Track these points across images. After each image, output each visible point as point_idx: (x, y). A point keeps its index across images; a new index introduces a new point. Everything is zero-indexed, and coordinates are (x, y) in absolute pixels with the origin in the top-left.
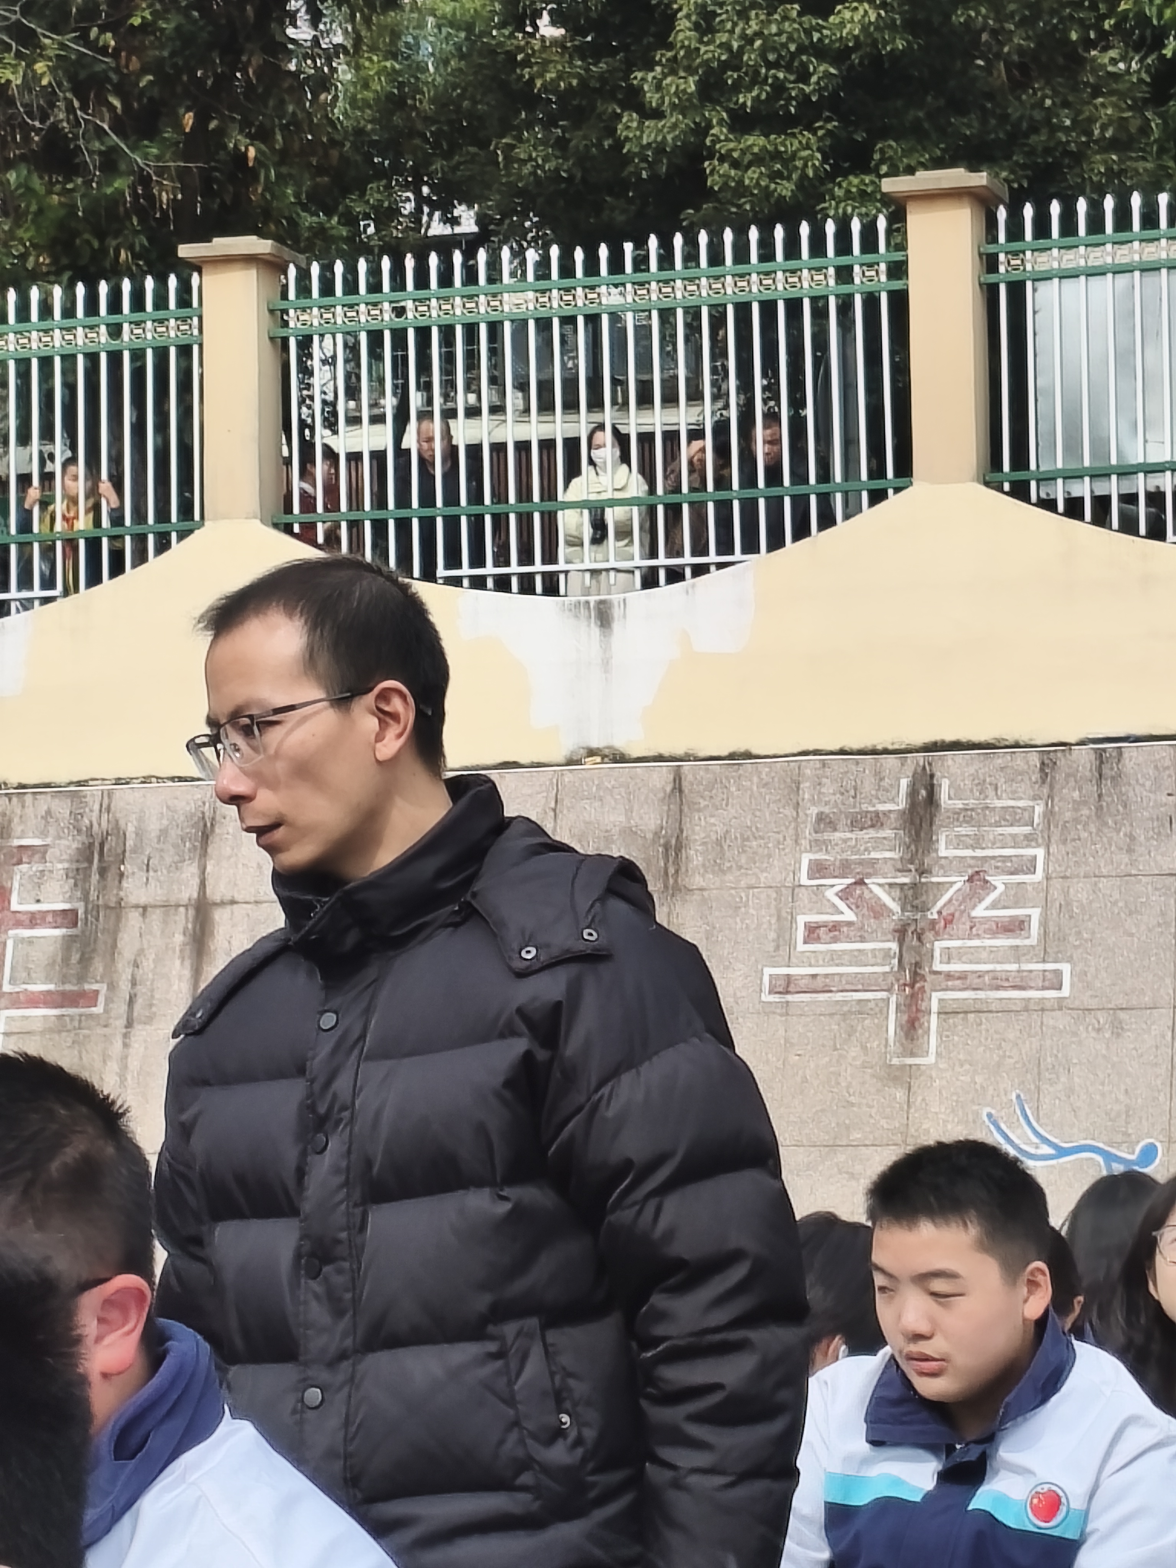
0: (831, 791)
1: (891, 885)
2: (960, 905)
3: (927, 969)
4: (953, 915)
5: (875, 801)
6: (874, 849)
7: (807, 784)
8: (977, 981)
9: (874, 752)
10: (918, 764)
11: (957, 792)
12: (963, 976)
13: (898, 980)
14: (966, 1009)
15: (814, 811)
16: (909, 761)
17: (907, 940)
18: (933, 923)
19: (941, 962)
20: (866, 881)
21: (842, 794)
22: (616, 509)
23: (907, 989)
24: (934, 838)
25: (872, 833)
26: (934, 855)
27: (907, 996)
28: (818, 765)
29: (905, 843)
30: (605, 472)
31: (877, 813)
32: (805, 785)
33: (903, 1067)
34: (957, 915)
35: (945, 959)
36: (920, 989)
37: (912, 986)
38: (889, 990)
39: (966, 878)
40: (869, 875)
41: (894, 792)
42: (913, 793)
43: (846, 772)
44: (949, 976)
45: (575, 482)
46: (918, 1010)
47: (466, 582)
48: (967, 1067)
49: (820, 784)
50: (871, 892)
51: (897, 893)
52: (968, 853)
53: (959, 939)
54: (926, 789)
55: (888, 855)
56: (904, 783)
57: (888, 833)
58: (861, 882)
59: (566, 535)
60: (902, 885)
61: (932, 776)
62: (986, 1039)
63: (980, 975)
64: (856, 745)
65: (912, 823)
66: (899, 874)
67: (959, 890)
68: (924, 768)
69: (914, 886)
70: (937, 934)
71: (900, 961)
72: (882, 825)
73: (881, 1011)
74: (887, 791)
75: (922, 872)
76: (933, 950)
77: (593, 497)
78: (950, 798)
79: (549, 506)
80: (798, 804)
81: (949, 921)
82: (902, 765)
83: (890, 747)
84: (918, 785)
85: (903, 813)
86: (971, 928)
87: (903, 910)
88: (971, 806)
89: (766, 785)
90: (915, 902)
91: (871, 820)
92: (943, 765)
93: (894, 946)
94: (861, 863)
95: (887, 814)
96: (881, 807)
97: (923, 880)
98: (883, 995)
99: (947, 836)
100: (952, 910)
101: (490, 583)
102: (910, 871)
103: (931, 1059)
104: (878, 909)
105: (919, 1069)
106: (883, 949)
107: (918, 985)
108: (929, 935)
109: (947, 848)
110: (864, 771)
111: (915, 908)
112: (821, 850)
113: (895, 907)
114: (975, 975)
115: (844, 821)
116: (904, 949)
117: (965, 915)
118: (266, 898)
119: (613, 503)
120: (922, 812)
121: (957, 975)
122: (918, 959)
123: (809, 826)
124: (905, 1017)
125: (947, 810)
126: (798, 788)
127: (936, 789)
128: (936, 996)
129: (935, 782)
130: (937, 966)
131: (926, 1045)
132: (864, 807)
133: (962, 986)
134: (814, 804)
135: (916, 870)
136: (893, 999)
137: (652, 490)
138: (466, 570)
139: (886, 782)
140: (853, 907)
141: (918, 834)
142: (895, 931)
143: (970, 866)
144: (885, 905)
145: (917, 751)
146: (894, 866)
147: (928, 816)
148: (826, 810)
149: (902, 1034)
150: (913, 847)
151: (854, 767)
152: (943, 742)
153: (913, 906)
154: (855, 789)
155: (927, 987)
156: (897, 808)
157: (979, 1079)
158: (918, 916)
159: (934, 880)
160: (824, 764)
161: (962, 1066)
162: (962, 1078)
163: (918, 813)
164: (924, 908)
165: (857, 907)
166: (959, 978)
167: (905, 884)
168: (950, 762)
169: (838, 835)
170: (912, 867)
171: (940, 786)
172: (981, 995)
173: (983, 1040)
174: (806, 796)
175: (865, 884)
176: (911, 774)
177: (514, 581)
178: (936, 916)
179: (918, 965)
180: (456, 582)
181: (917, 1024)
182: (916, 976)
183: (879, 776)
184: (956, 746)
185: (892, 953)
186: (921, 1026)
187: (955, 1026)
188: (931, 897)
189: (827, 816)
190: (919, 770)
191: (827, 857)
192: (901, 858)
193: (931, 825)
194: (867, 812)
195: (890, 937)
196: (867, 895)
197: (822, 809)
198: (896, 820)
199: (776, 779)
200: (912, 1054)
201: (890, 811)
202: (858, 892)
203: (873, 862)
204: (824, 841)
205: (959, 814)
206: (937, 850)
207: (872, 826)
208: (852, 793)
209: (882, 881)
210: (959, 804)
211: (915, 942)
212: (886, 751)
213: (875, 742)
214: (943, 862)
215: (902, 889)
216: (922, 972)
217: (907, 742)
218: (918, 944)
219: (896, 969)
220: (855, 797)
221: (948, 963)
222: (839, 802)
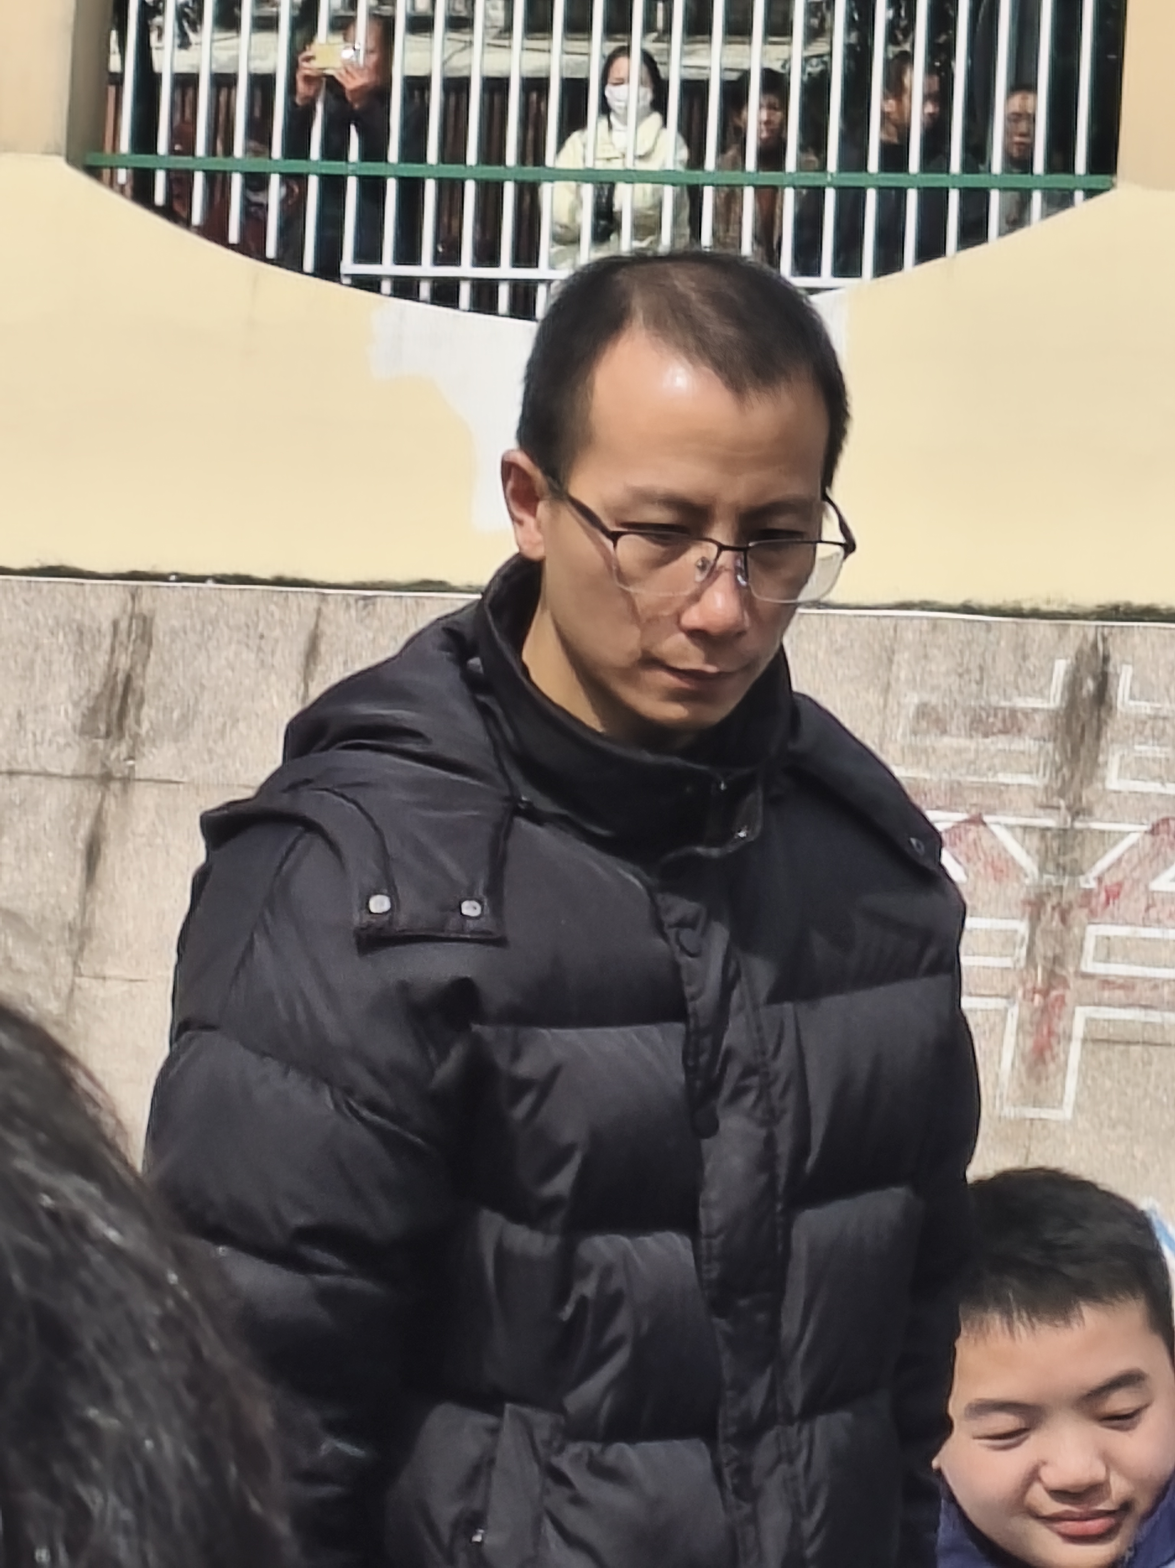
0: (943, 669)
1: (1025, 828)
2: (1134, 869)
3: (1071, 969)
4: (1120, 885)
5: (1010, 690)
6: (1005, 769)
7: (906, 655)
8: (1149, 994)
9: (1017, 613)
10: (1085, 637)
11: (1144, 691)
12: (1128, 985)
13: (1023, 983)
14: (1128, 1037)
15: (913, 700)
16: (1072, 631)
17: (1044, 918)
18: (1088, 894)
19: (1095, 959)
20: (987, 819)
21: (960, 676)
22: (639, 186)
23: (1037, 998)
24: (1101, 759)
25: (1001, 743)
26: (1098, 785)
27: (1036, 1010)
28: (925, 626)
29: (1054, 762)
30: (625, 123)
31: (1013, 712)
32: (903, 657)
33: (1021, 1121)
34: (1127, 886)
35: (1103, 952)
36: (1057, 999)
37: (1045, 993)
38: (1009, 997)
39: (1147, 828)
40: (992, 811)
41: (1043, 681)
42: (1073, 684)
43: (969, 643)
44: (1106, 983)
45: (576, 136)
46: (1050, 1033)
47: (386, 286)
48: (1121, 1130)
49: (926, 656)
50: (993, 835)
51: (1034, 841)
52: (1154, 787)
53: (1126, 923)
54: (1095, 678)
55: (1025, 779)
56: (1061, 667)
57: (1026, 744)
58: (977, 821)
59: (553, 223)
60: (1045, 830)
61: (1106, 659)
62: (1157, 1088)
63: (1155, 984)
64: (988, 600)
65: (1069, 731)
66: (1041, 812)
67: (1132, 847)
68: (1095, 646)
69: (1063, 833)
70: (1093, 913)
71: (1030, 951)
72: (1020, 731)
73: (992, 1030)
74: (1032, 676)
75: (1076, 812)
76: (1083, 939)
77: (600, 165)
78: (1132, 697)
79: (530, 172)
80: (889, 684)
81: (1113, 895)
82: (1060, 637)
83: (1044, 607)
84: (1083, 671)
85: (1054, 715)
86: (1148, 909)
87: (1042, 870)
88: (1163, 713)
89: (838, 652)
90: (1061, 860)
91: (1004, 721)
92: (1124, 642)
93: (1022, 927)
94: (980, 789)
95: (1029, 714)
96: (1021, 703)
97: (1078, 825)
98: (1001, 1003)
99: (1122, 757)
100: (1120, 876)
101: (425, 290)
102: (1058, 808)
103: (1067, 1113)
104: (1000, 864)
105: (1044, 1127)
106: (1006, 931)
107: (1054, 993)
108: (1079, 915)
109: (1120, 776)
110: (998, 643)
111: (1061, 869)
112: (919, 762)
113: (1028, 863)
114: (1146, 985)
115: (959, 721)
116: (1038, 932)
117: (1142, 887)
118: (25, 767)
119: (632, 177)
120: (1084, 716)
121: (1120, 981)
122: (1058, 950)
123: (902, 722)
124: (1029, 1043)
125: (1127, 716)
126: (890, 661)
127: (1112, 680)
128: (1081, 1014)
129: (1111, 669)
130: (1089, 966)
131: (1059, 1088)
132: (994, 699)
133: (1124, 1000)
134: (914, 688)
135: (1069, 808)
136: (1014, 1011)
137: (697, 160)
138: (388, 267)
139: (1032, 663)
140: (962, 859)
141: (1075, 751)
142: (1029, 903)
143: (1154, 808)
144: (1013, 858)
145: (1085, 616)
146: (1034, 800)
147: (1094, 722)
148: (934, 699)
149: (1023, 1069)
150: (1066, 771)
151: (983, 634)
152: (1128, 605)
153: (1058, 866)
154: (981, 669)
155: (1070, 996)
156: (1045, 706)
157: (1139, 1152)
158: (1066, 881)
159: (1096, 825)
160: (935, 624)
161: (1113, 1127)
162: (1112, 1147)
163: (1078, 716)
164: (1076, 871)
165: (969, 860)
166: (1121, 987)
167: (1048, 829)
168: (1137, 639)
169: (946, 740)
170: (1062, 803)
171: (1118, 676)
172: (1155, 1016)
173: (1151, 1089)
174: (902, 675)
175: (984, 824)
176: (1072, 653)
177: (465, 291)
178: (1093, 884)
179: (1057, 960)
180: (370, 284)
181: (1048, 1055)
182: (1053, 979)
183: (1022, 652)
184: (1149, 614)
185: (1018, 939)
186: (1054, 1058)
187: (1109, 1062)
188: (1088, 854)
189: (934, 708)
190: (1087, 648)
191: (927, 776)
192: (1046, 788)
193: (1098, 737)
194: (996, 709)
195: (1017, 911)
196: (986, 842)
197: (926, 697)
198: (1043, 724)
199: (857, 645)
200: (1037, 1103)
201: (1035, 710)
202: (971, 836)
203: (1001, 789)
204: (925, 751)
205: (1144, 723)
206: (1103, 780)
207: (1005, 731)
208: (976, 675)
209: (1012, 820)
210: (1145, 708)
211: (1056, 923)
212: (1036, 614)
213: (1019, 597)
214: (1113, 799)
215: (1043, 837)
216: (1064, 973)
217: (1070, 601)
218: (1061, 926)
219: (1022, 963)
220: (980, 682)
221: (1107, 960)
222: (955, 688)
